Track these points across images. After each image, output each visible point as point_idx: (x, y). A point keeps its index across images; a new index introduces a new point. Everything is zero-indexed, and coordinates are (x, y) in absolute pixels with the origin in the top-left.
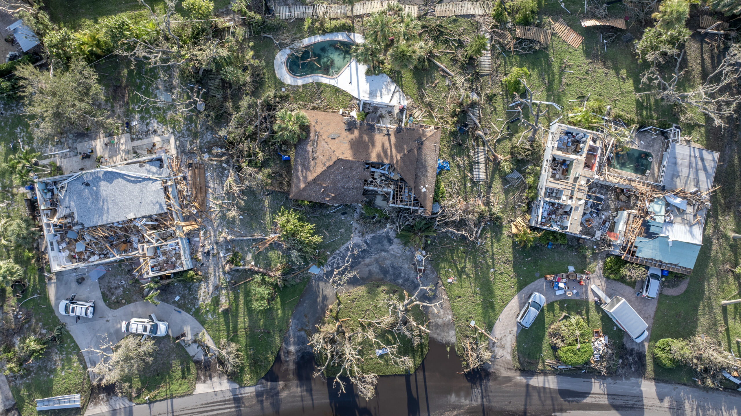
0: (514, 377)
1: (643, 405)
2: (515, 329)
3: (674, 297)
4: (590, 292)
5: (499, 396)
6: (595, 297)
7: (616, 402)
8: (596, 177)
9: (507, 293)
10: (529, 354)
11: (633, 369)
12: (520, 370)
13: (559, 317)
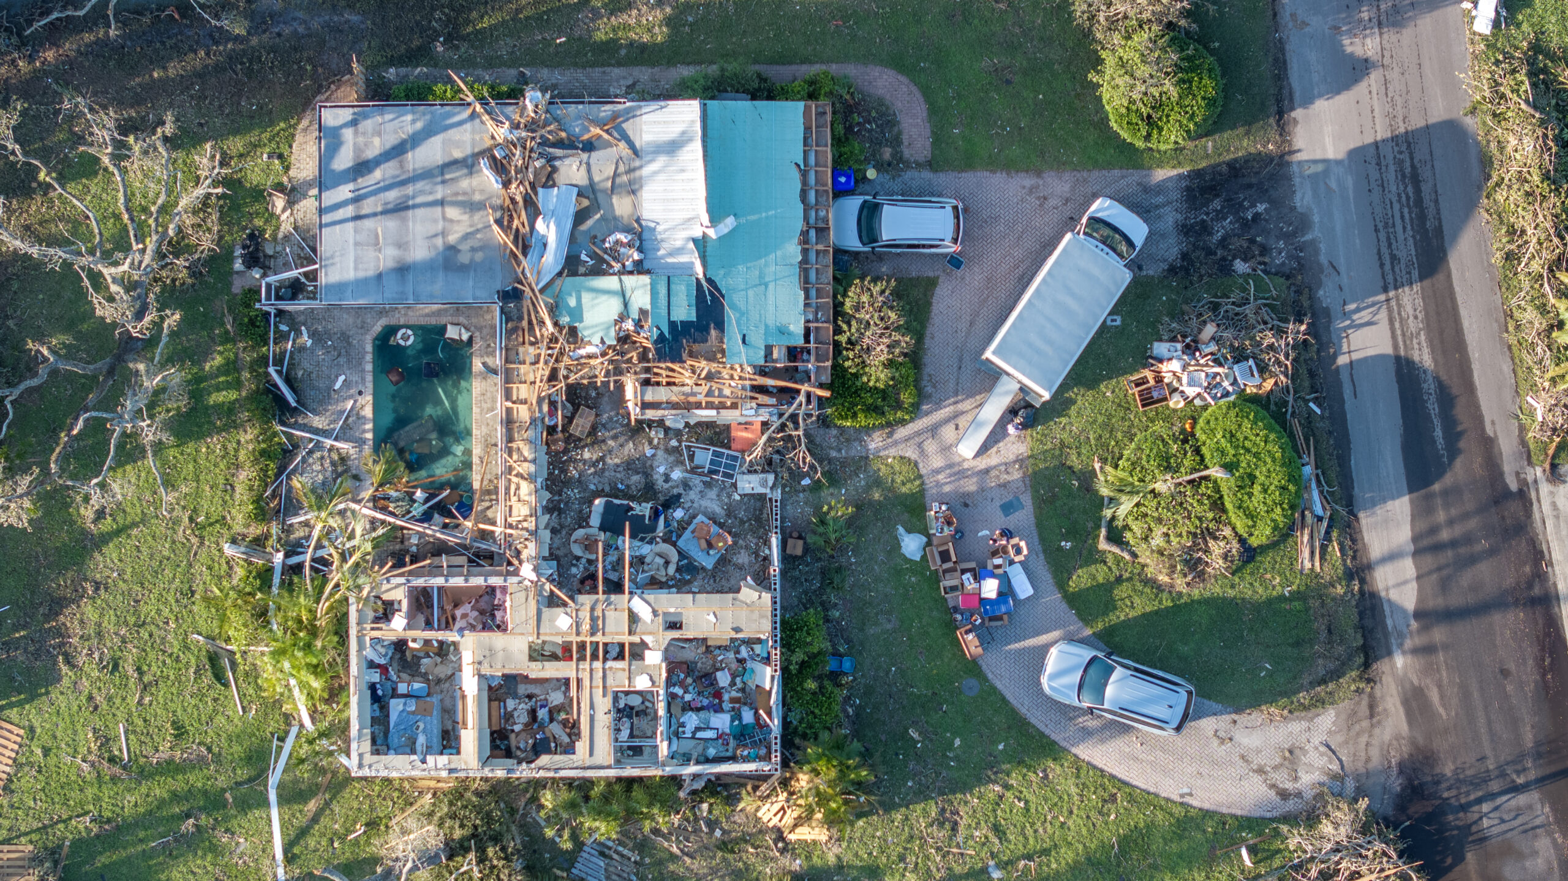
0: (1401, 682)
1: (1394, 139)
2: (1208, 724)
3: (934, 111)
4: (992, 459)
5: (1489, 723)
6: (1005, 434)
7: (1406, 248)
8: (527, 571)
9: (1074, 790)
10: (1297, 644)
11: (1261, 208)
12: (1367, 665)
13: (1118, 560)
